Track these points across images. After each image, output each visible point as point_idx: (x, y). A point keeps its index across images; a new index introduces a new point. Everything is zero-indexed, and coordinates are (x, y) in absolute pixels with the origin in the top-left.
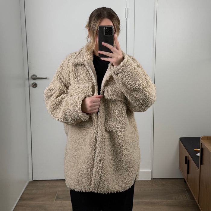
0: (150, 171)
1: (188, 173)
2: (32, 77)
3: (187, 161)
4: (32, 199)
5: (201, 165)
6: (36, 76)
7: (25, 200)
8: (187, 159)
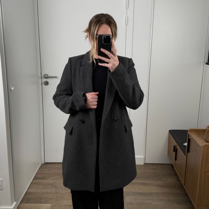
0: (143, 157)
1: (176, 159)
2: (44, 76)
3: (175, 150)
4: (43, 178)
5: (188, 153)
6: (48, 76)
7: (38, 179)
8: (176, 148)
